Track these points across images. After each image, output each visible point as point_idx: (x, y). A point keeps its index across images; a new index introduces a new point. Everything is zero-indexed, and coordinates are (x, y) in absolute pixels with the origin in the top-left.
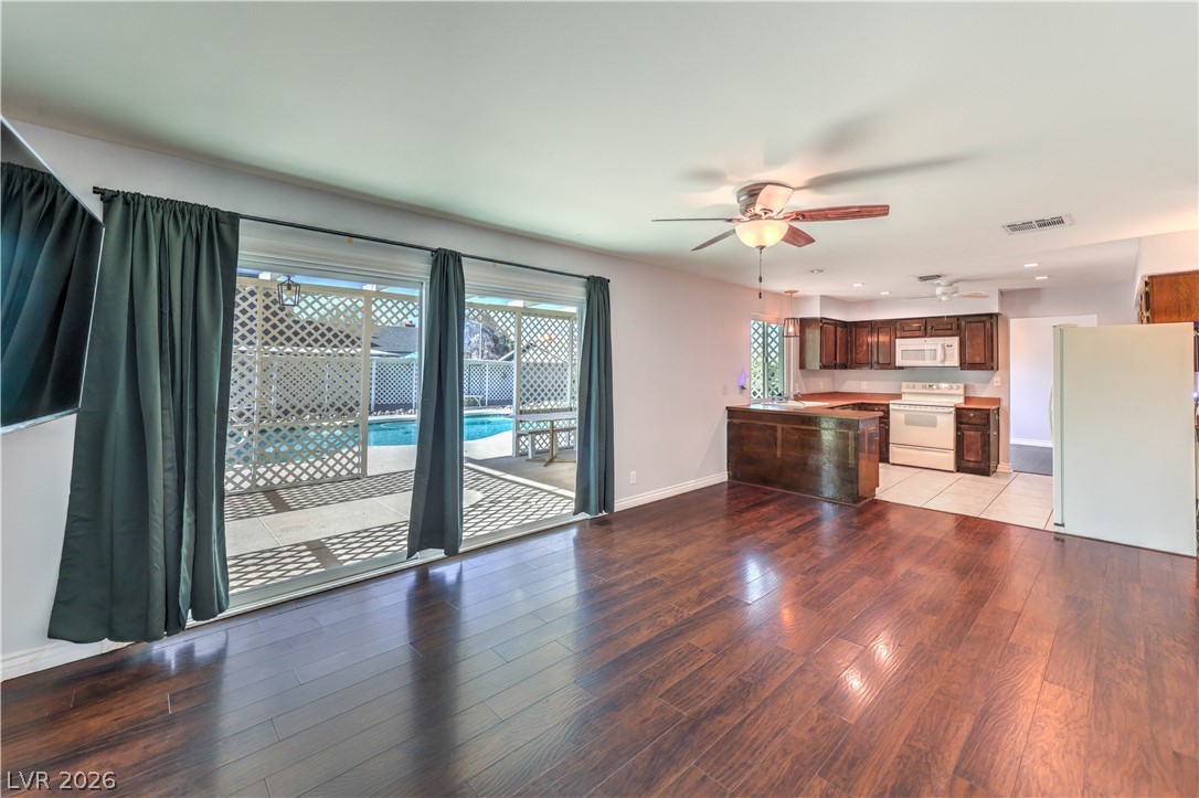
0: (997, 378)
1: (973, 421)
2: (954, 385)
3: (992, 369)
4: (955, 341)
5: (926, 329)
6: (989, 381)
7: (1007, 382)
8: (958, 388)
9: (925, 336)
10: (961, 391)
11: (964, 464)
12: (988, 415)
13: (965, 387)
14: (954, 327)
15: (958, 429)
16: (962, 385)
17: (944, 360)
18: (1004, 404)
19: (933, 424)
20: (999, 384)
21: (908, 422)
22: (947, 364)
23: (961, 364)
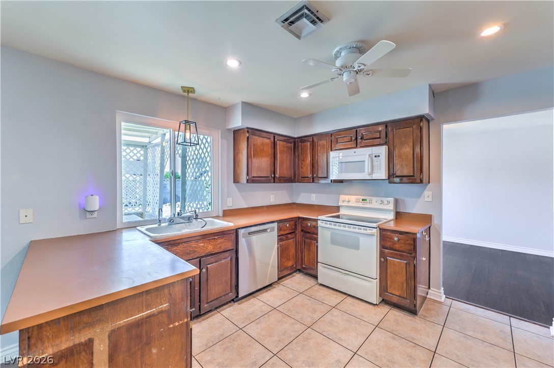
0: (428, 193)
1: (397, 246)
2: (385, 200)
3: (421, 182)
4: (383, 150)
5: (356, 139)
6: (420, 195)
7: (438, 197)
8: (389, 202)
9: (356, 147)
10: (391, 207)
11: (389, 297)
12: (415, 240)
13: (396, 202)
14: (383, 135)
15: (382, 255)
16: (391, 200)
17: (372, 173)
18: (435, 221)
19: (356, 247)
20: (430, 199)
21: (334, 242)
22: (375, 176)
23: (391, 176)
